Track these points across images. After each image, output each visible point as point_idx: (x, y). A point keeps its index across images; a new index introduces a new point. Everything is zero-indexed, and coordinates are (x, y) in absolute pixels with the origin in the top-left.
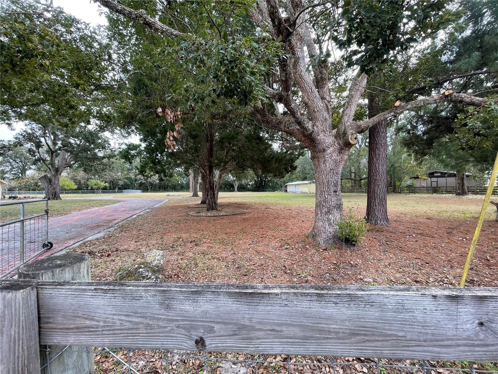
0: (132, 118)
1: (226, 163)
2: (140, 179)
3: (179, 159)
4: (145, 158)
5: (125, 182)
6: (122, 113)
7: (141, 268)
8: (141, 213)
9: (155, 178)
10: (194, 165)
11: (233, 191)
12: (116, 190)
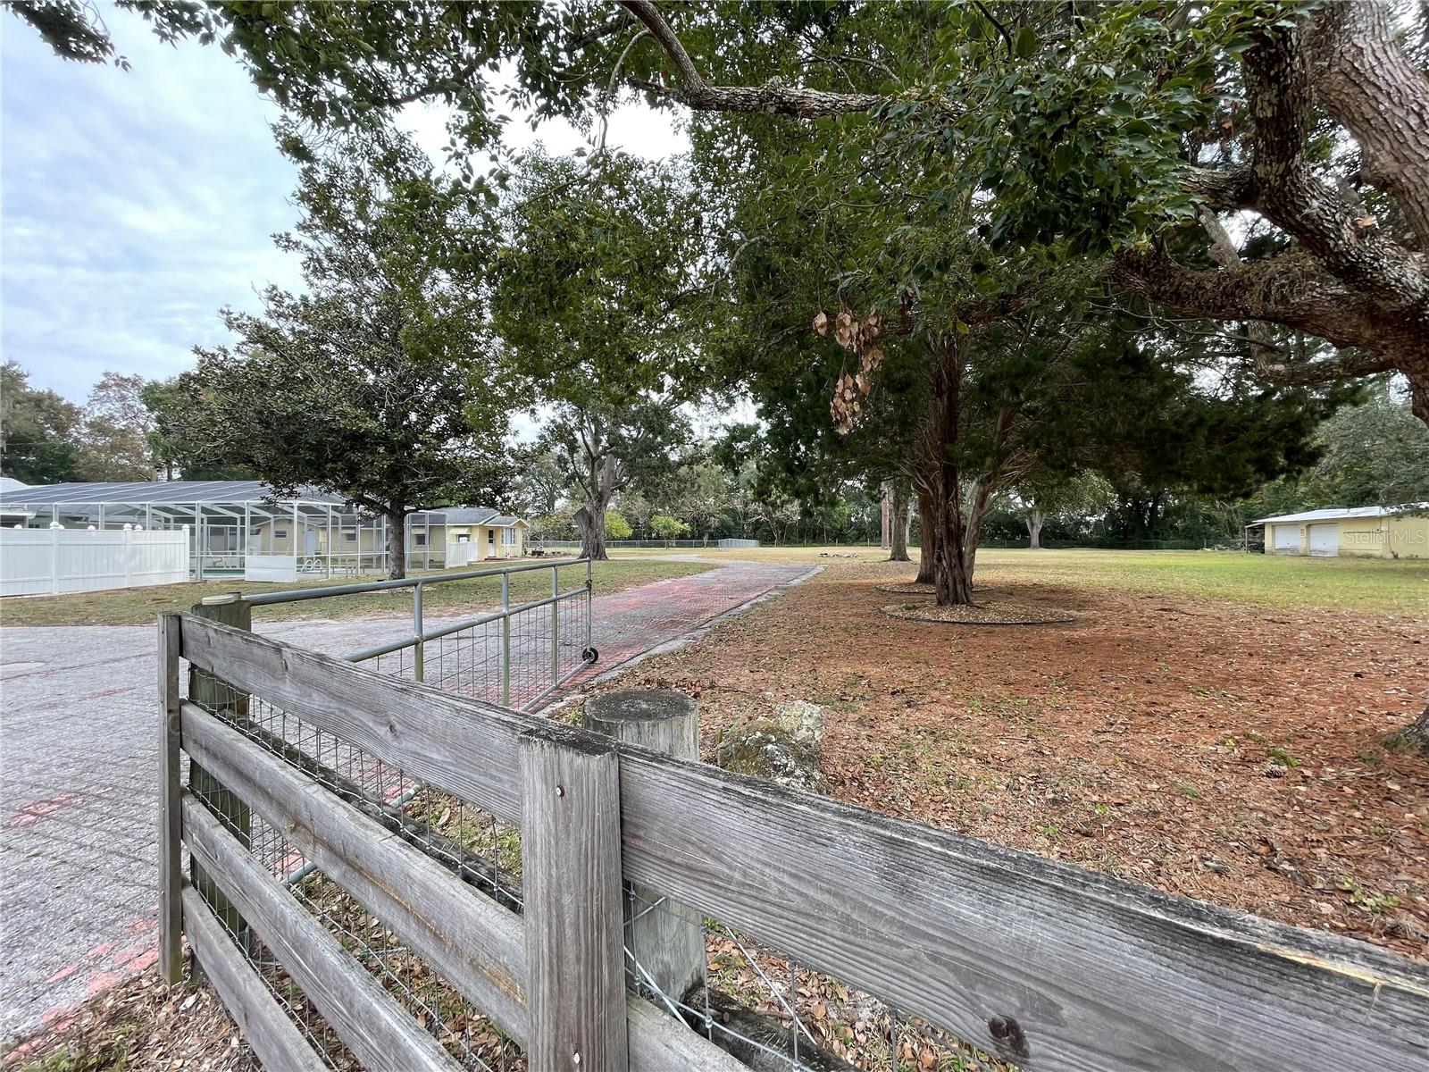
0: (744, 360)
1: (1002, 456)
2: (756, 511)
3: (854, 455)
4: (767, 459)
5: (723, 522)
6: (724, 352)
7: (769, 741)
8: (760, 600)
9: (793, 511)
10: (898, 469)
11: (1026, 545)
12: (705, 540)
